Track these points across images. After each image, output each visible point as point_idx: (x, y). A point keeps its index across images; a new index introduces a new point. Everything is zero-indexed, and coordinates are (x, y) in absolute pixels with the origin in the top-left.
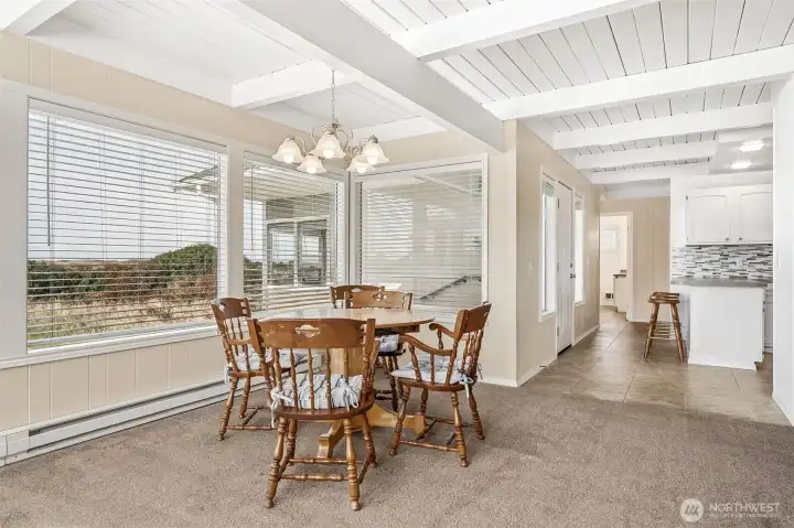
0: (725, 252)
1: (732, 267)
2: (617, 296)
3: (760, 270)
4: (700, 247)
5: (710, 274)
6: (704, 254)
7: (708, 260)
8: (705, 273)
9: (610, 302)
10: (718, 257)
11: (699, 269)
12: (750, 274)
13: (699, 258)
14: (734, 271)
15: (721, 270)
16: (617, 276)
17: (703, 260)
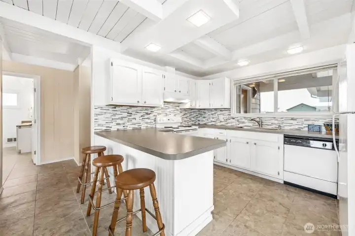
0: (130, 111)
1: (134, 121)
2: (19, 140)
3: (147, 123)
4: (115, 106)
5: (121, 127)
6: (118, 113)
7: (120, 116)
8: (118, 127)
9: (13, 144)
10: (125, 115)
11: (114, 123)
12: (143, 125)
13: (114, 115)
14: (134, 124)
15: (128, 123)
16: (20, 127)
17: (117, 117)
